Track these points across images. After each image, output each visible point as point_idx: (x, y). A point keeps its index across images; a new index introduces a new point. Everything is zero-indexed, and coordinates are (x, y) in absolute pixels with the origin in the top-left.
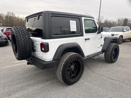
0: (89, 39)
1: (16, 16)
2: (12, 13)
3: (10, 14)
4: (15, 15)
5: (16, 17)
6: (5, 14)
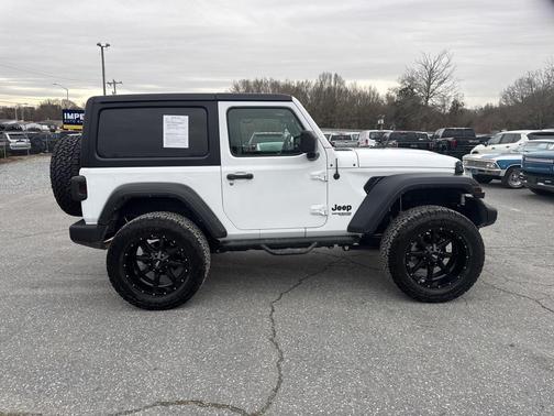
0: (249, 177)
1: (348, 84)
2: (336, 75)
3: (328, 81)
4: (343, 83)
5: (347, 91)
6: (313, 84)
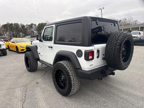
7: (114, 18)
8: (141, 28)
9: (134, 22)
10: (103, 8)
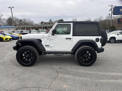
7: (16, 17)
8: (43, 27)
9: (31, 22)
10: (13, 7)
